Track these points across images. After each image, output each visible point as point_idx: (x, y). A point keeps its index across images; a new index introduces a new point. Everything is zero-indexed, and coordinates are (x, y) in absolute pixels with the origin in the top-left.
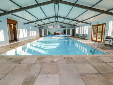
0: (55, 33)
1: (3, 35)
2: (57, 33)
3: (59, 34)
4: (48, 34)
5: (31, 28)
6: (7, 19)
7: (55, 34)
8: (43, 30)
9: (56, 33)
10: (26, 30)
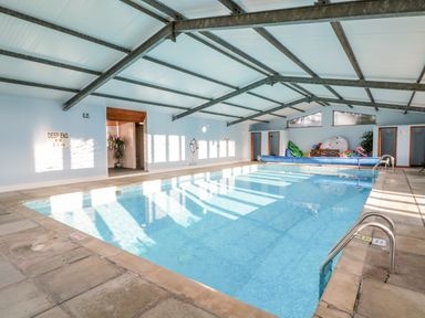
0: (318, 147)
1: (92, 154)
2: (327, 150)
3: (336, 153)
4: (282, 154)
5: (204, 129)
6: (108, 108)
7: (317, 151)
8: (265, 135)
9: (322, 147)
10: (183, 138)
